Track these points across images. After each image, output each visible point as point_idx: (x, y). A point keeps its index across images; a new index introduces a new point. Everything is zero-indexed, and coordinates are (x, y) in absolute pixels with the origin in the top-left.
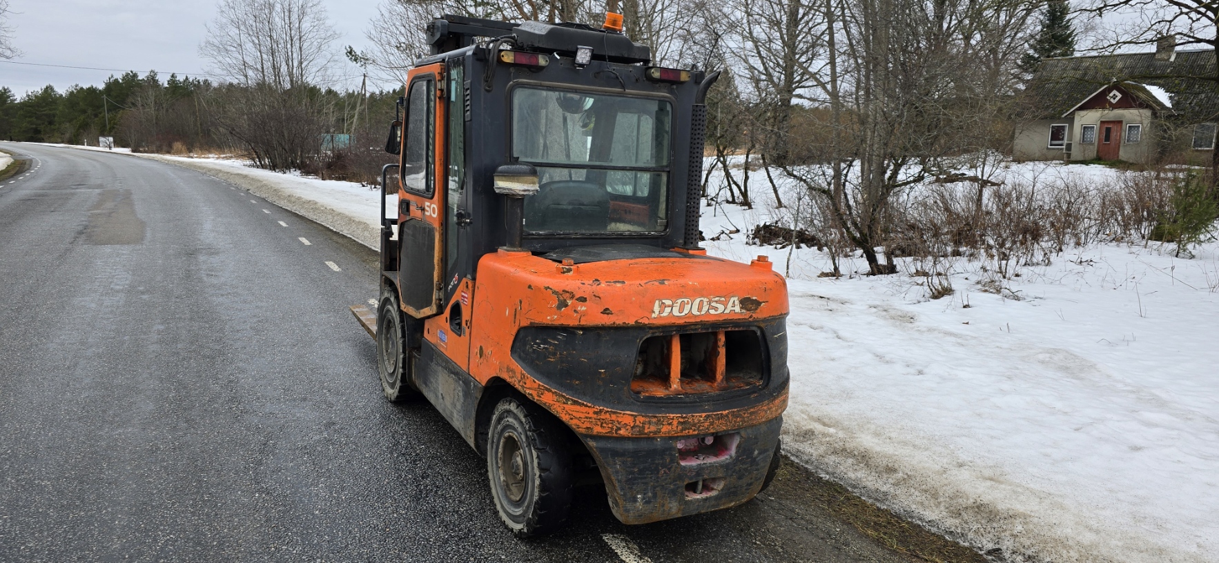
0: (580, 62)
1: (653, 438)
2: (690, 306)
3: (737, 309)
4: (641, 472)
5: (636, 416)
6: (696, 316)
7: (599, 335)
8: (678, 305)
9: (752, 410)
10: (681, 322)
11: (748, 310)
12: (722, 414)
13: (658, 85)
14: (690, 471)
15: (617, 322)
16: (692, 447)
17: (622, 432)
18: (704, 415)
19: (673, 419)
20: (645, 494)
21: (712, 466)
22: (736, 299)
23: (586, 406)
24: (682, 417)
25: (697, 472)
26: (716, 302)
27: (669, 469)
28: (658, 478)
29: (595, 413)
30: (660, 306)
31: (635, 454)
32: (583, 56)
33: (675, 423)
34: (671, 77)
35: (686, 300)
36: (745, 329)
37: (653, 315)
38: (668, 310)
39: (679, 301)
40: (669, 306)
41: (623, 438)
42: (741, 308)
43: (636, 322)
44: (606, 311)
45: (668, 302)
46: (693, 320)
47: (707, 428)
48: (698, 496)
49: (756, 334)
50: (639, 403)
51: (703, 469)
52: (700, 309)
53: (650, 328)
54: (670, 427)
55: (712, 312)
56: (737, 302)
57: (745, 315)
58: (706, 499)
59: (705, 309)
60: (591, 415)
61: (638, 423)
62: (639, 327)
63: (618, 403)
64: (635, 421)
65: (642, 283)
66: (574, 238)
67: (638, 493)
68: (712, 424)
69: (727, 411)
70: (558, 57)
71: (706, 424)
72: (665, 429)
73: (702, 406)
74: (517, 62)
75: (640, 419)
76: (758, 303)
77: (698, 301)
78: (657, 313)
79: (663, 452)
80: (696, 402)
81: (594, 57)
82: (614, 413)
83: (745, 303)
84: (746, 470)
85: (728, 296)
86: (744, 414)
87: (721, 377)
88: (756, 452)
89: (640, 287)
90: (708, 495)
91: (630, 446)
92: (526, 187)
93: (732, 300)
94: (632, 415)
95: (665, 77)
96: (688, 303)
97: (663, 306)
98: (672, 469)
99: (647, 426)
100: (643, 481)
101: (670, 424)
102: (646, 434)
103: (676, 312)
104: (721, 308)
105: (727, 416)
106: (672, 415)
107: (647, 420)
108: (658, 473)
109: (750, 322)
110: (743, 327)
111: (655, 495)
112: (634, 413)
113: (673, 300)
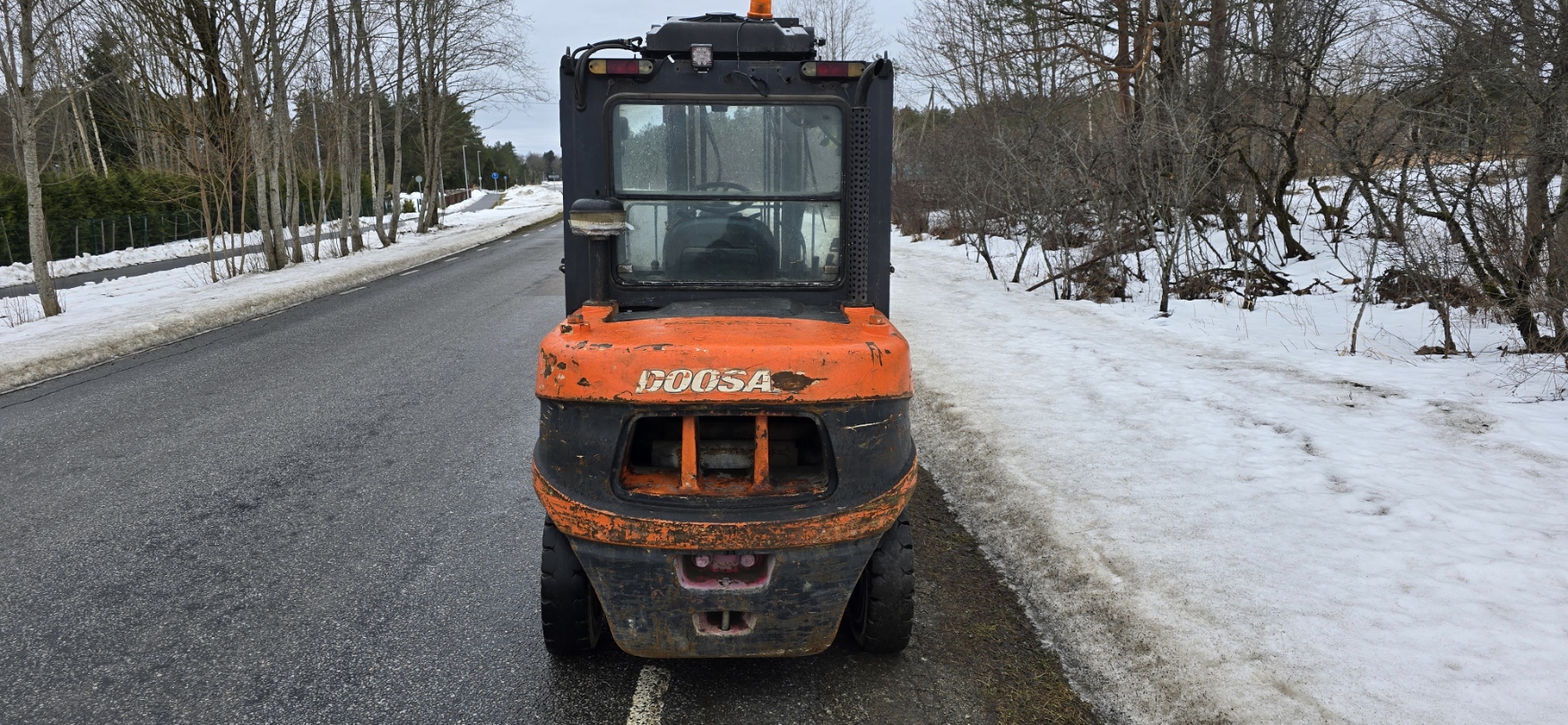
0: (699, 64)
1: (641, 549)
2: (690, 379)
3: (766, 387)
4: (628, 589)
5: (613, 518)
6: (697, 393)
7: (579, 412)
8: (673, 378)
9: (789, 526)
10: (676, 400)
11: (785, 389)
12: (734, 526)
13: (820, 85)
14: (695, 597)
15: (594, 397)
16: (729, 568)
17: (599, 536)
18: (706, 524)
19: (661, 526)
20: (637, 619)
21: (729, 594)
22: (765, 373)
23: (563, 499)
24: (673, 525)
25: (706, 600)
26: (732, 376)
27: (665, 591)
28: (650, 600)
29: (572, 509)
30: (648, 379)
31: (618, 565)
32: (702, 56)
33: (665, 531)
34: (835, 72)
35: (684, 372)
36: (790, 415)
37: (638, 390)
38: (658, 383)
39: (675, 373)
40: (660, 379)
41: (600, 544)
42: (773, 386)
43: (616, 397)
44: (583, 382)
45: (659, 374)
46: (692, 399)
47: (712, 544)
48: (719, 633)
49: (814, 423)
50: (622, 502)
51: (715, 596)
52: (704, 385)
53: (635, 406)
54: (658, 536)
55: (723, 389)
56: (766, 378)
57: (780, 395)
58: (730, 639)
59: (712, 385)
60: (568, 511)
61: (616, 526)
62: (620, 405)
63: (598, 499)
64: (613, 524)
65: (631, 347)
66: (700, 290)
67: (628, 616)
68: (719, 538)
69: (744, 524)
70: (673, 61)
71: (711, 538)
72: (651, 538)
73: (707, 513)
74: (610, 72)
75: (619, 522)
76: (806, 381)
77: (703, 373)
78: (643, 387)
79: (653, 568)
80: (705, 507)
81: (716, 55)
82: (590, 511)
83: (778, 379)
84: (793, 607)
85: (751, 368)
86: (775, 530)
87: (761, 478)
88: (808, 586)
89: (626, 353)
90: (733, 634)
91: (612, 555)
92: (596, 226)
93: (758, 374)
94: (609, 516)
95: (824, 73)
96: (687, 375)
97: (652, 378)
98: (669, 592)
99: (628, 532)
100: (632, 601)
101: (659, 532)
102: (627, 542)
103: (668, 387)
104: (738, 384)
105: (743, 529)
106: (660, 521)
107: (628, 523)
108: (649, 594)
109: (790, 405)
110: (787, 411)
111: (650, 622)
112: (611, 514)
113: (667, 371)
